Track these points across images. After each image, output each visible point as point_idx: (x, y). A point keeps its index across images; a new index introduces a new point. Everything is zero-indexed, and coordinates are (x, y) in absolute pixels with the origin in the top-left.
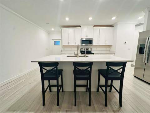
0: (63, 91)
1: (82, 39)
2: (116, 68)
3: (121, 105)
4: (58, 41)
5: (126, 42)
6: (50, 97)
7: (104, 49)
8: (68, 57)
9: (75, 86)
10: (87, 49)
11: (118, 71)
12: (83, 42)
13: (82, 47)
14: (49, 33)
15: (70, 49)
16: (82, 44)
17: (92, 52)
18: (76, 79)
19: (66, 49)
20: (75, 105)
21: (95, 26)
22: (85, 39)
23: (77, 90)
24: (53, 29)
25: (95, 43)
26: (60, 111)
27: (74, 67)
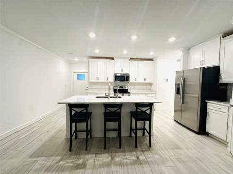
0: (91, 137)
1: (115, 74)
2: (144, 109)
3: (150, 146)
4: (83, 75)
5: (167, 80)
6: (76, 143)
7: (144, 87)
8: (97, 97)
9: (106, 130)
10: (122, 87)
11: (147, 111)
12: (117, 78)
13: (116, 84)
14: (70, 63)
15: (100, 87)
16: (116, 80)
17: (129, 91)
18: (106, 120)
19: (94, 87)
20: (105, 149)
21: (131, 59)
22: (119, 75)
23: (107, 136)
24: (76, 59)
25: (131, 80)
26: (89, 154)
27: (104, 108)
